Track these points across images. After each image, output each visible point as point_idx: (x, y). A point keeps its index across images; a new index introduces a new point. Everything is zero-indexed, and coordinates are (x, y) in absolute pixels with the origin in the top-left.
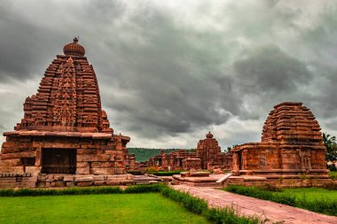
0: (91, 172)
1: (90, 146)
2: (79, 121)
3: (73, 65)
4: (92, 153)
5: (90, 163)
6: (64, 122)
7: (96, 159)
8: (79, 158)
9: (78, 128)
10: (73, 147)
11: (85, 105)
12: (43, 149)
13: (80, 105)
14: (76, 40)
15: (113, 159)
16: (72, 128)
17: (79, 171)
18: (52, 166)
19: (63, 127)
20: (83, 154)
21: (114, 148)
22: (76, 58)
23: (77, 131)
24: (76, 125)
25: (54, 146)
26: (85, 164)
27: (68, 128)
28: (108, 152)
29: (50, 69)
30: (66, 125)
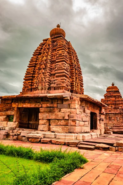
0: (49, 130)
2: (52, 85)
4: (50, 112)
5: (49, 120)
6: (40, 88)
7: (53, 117)
8: (40, 116)
9: (51, 91)
11: (56, 72)
13: (53, 73)
14: (58, 26)
15: (67, 118)
16: (46, 91)
19: (40, 91)
20: (44, 112)
21: (69, 106)
23: (49, 93)
24: (49, 88)
25: (24, 106)
26: (45, 121)
27: (43, 91)
28: (63, 110)
30: (42, 89)
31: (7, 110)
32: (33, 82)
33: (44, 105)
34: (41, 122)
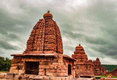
0: (45, 75)
1: (45, 60)
2: (45, 48)
3: (44, 23)
4: (46, 64)
5: (45, 69)
6: (38, 49)
7: (48, 67)
8: (40, 67)
9: (45, 52)
10: (38, 61)
11: (48, 40)
12: (26, 62)
13: (46, 40)
14: (49, 12)
15: (56, 68)
16: (42, 52)
17: (40, 73)
18: (33, 70)
19: (38, 52)
20: (42, 64)
21: (57, 62)
22: (47, 19)
23: (44, 53)
24: (44, 50)
25: (30, 60)
26: (42, 70)
27: (40, 52)
28: (54, 63)
29: (35, 26)
30: (39, 50)
31: (18, 63)
32: (33, 45)
33: (42, 61)
34: (40, 70)
